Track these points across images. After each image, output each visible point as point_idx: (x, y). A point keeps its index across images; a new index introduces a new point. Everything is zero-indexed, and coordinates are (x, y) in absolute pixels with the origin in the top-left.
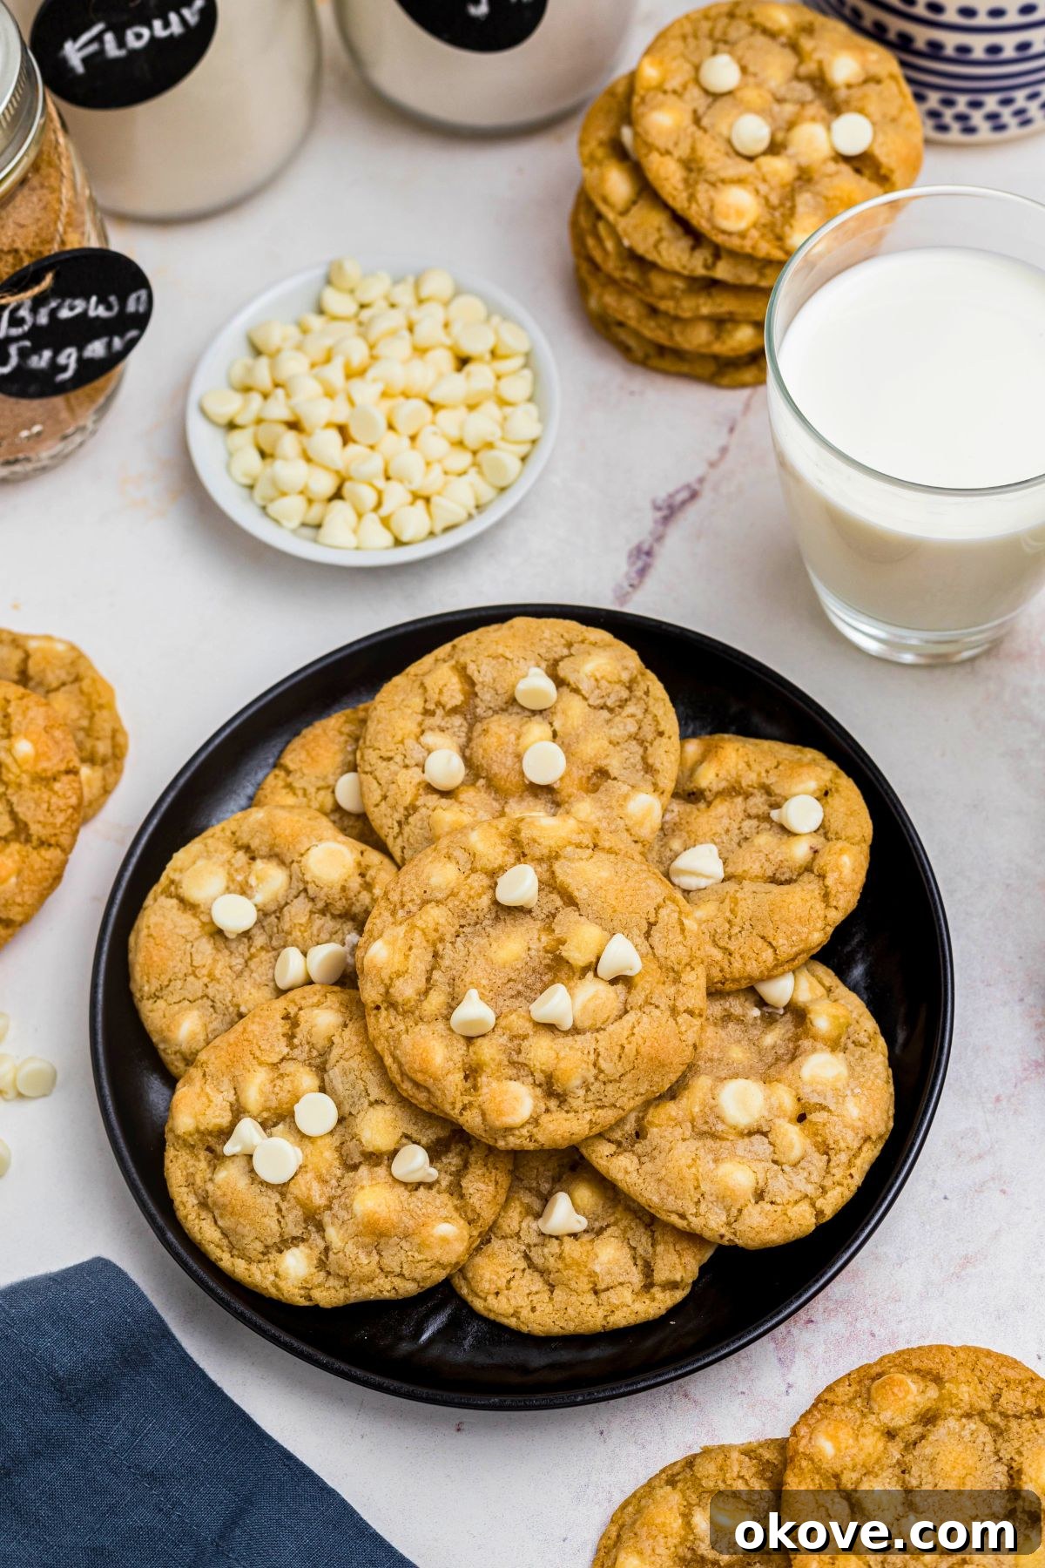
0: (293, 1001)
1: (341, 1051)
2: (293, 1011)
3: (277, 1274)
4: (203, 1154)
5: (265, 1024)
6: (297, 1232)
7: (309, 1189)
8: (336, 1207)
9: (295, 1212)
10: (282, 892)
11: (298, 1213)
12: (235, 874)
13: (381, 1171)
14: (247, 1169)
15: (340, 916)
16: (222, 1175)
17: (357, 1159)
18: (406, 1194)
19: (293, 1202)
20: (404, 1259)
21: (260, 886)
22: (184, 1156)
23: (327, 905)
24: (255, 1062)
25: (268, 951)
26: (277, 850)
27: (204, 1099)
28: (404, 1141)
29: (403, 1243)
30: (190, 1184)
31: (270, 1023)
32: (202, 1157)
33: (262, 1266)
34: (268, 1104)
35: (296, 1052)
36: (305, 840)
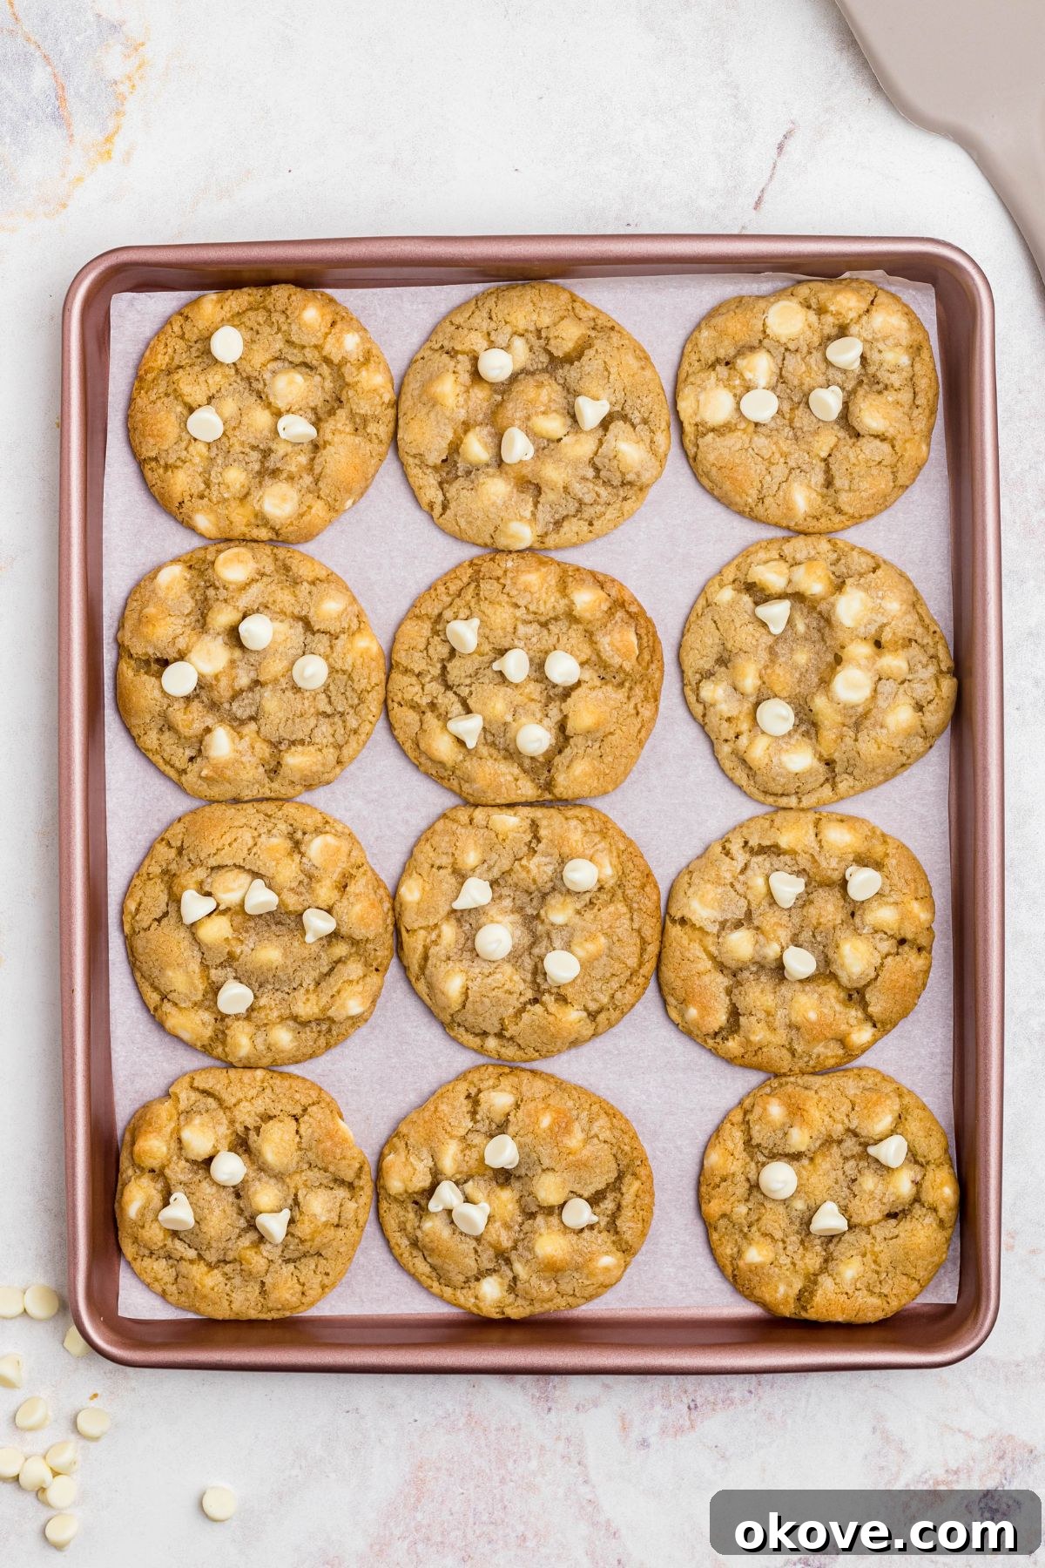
0: (472, 1083)
1: (517, 1129)
2: (473, 1091)
3: (476, 1298)
4: (411, 1206)
5: (452, 1105)
6: (491, 1266)
7: (499, 1236)
8: (520, 1248)
9: (488, 1252)
11: (491, 1252)
12: (730, 383)
13: (554, 1220)
14: (448, 1221)
16: (428, 1225)
17: (534, 1209)
18: (575, 1237)
19: (487, 1245)
20: (576, 1284)
22: (395, 1208)
24: (447, 1137)
27: (409, 1168)
28: (571, 1195)
29: (575, 1274)
30: (403, 1229)
31: (457, 1104)
32: (410, 1209)
33: (465, 1291)
34: (461, 1169)
35: (479, 1126)
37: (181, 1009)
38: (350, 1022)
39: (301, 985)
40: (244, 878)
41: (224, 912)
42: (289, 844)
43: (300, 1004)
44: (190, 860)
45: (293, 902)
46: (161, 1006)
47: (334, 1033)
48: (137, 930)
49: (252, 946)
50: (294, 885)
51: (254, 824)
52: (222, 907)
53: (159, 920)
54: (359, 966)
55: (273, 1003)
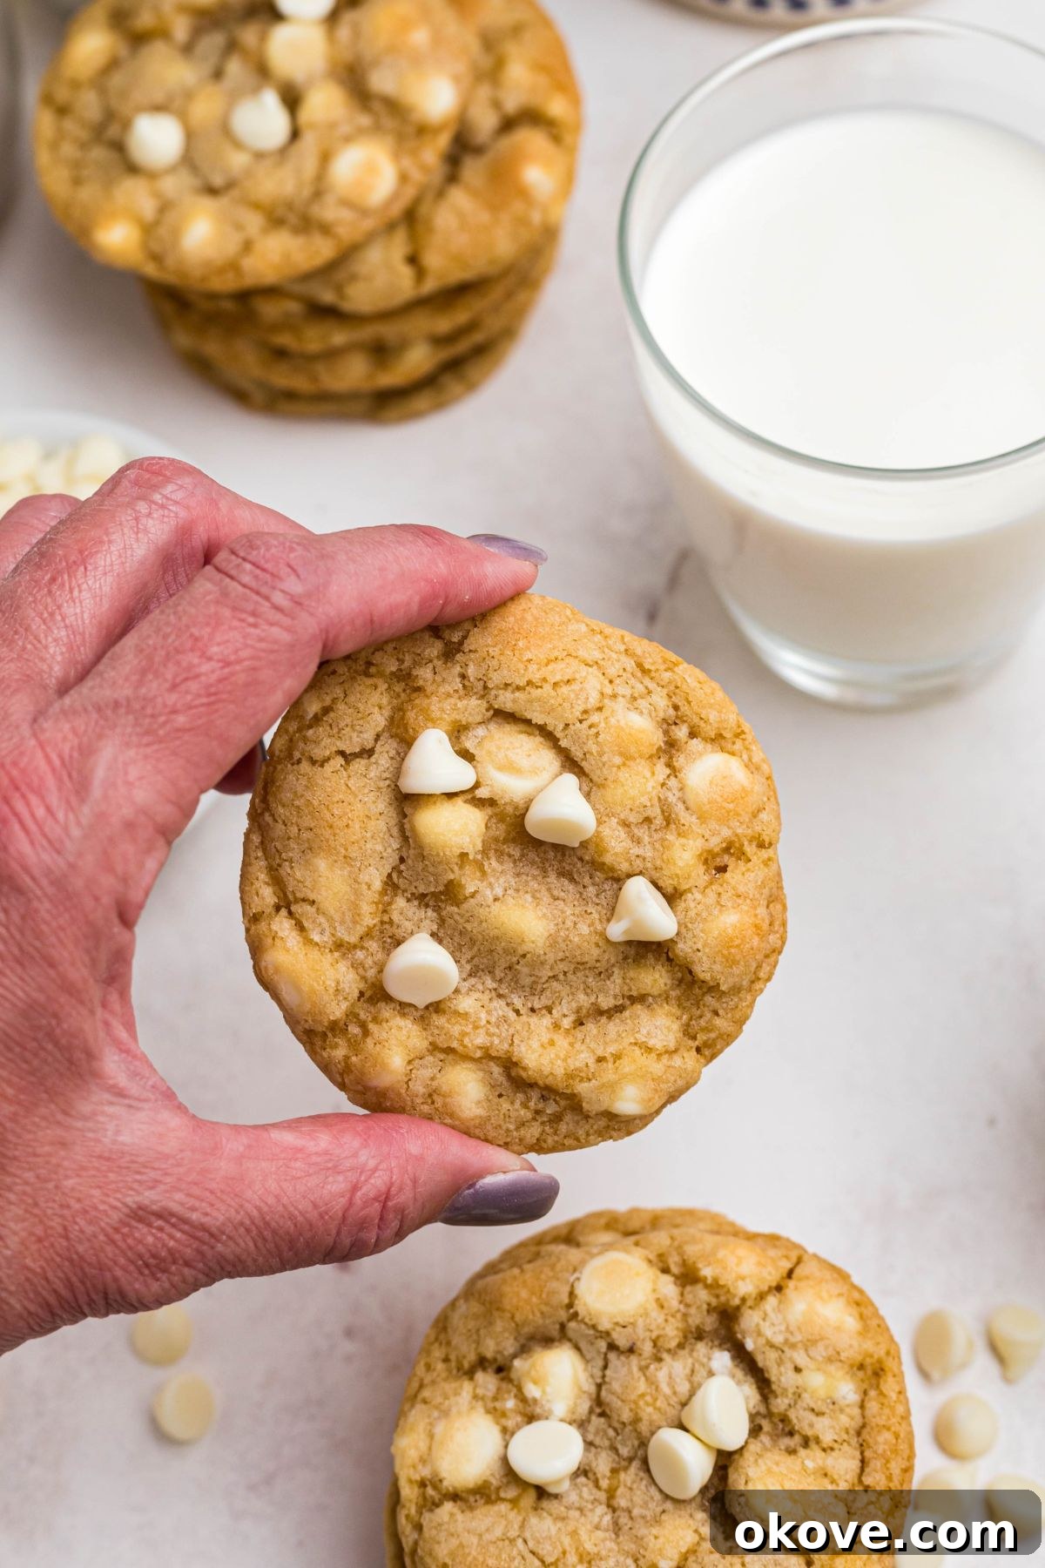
10: (583, 1377)
12: (498, 1405)
15: (681, 1346)
21: (548, 1389)
23: (655, 1343)
25: (626, 1469)
26: (526, 1330)
36: (554, 1285)
37: (309, 942)
38: (603, 1123)
39: (549, 1010)
40: (547, 759)
41: (480, 803)
42: (658, 739)
43: (535, 1044)
44: (463, 676)
45: (617, 845)
46: (270, 917)
47: (563, 1128)
48: (297, 755)
49: (499, 891)
50: (633, 818)
51: (612, 671)
52: (482, 793)
53: (347, 757)
54: (676, 1026)
55: (483, 1015)
